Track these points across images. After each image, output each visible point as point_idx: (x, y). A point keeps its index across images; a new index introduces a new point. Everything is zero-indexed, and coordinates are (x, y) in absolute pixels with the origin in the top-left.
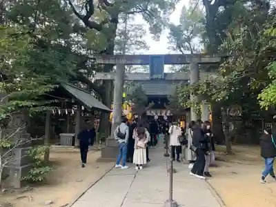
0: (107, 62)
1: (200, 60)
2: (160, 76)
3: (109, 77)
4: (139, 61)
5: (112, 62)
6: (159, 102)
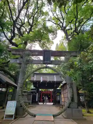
6: (46, 85)
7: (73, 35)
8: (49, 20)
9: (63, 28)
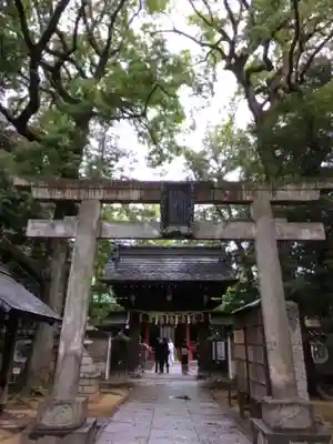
0: (58, 195)
1: (274, 195)
2: (184, 229)
3: (60, 230)
4: (135, 195)
5: (70, 195)
6: (169, 298)
7: (276, 91)
8: (175, 31)
9: (233, 61)
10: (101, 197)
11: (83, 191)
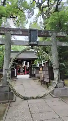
1: (57, 34)
4: (21, 33)
7: (49, 13)
10: (11, 33)
11: (6, 31)
